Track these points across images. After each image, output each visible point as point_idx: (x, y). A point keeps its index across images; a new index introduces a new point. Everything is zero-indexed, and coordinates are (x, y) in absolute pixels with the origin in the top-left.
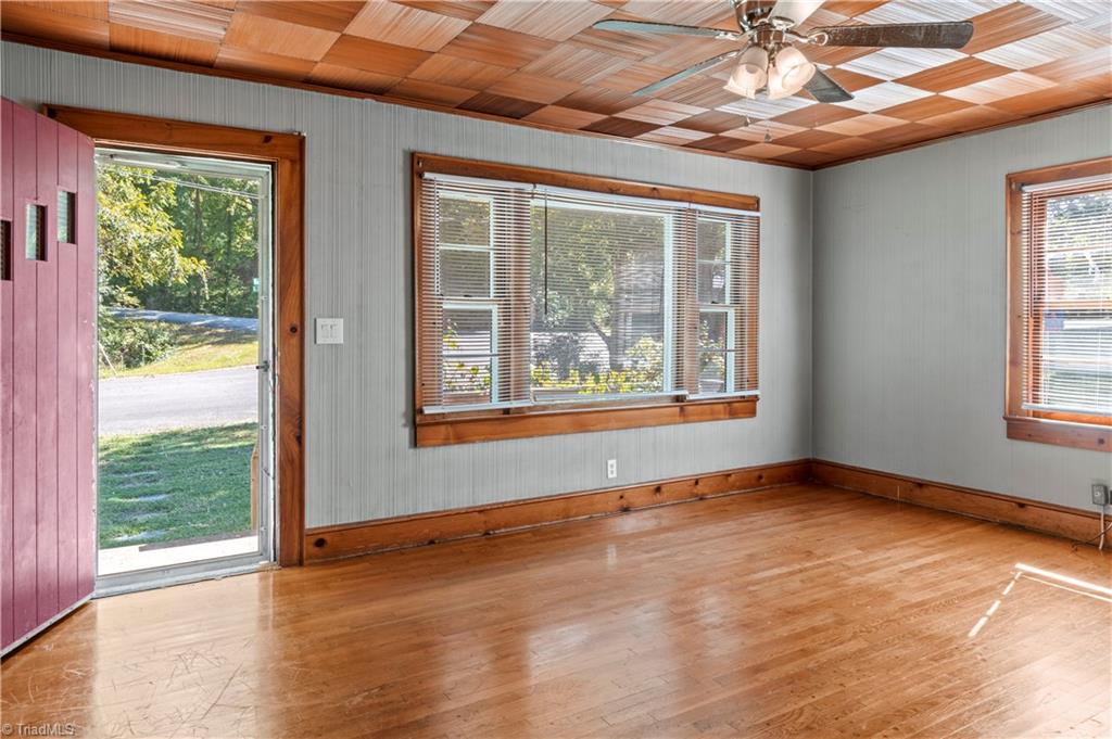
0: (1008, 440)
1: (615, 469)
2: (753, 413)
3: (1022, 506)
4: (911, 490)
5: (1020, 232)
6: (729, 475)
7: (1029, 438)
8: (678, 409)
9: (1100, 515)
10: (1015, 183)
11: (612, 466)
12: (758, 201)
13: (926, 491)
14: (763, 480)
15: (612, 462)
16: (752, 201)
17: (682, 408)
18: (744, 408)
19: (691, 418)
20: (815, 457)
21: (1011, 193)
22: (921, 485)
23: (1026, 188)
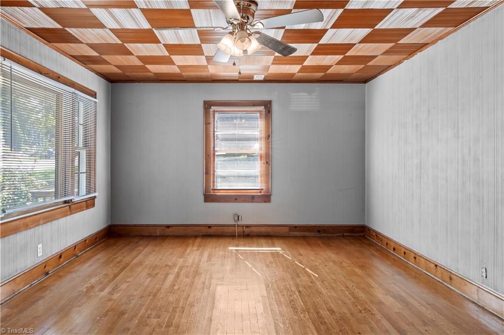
0: (204, 203)
1: (41, 250)
2: (93, 205)
3: (209, 227)
4: (164, 230)
5: (209, 123)
6: (86, 240)
7: (213, 201)
8: (68, 207)
9: (235, 225)
10: (208, 105)
11: (40, 248)
12: (96, 94)
13: (171, 229)
14: (97, 240)
15: (40, 246)
16: (94, 94)
17: (70, 206)
18: (90, 203)
19: (73, 211)
20: (113, 223)
21: (205, 108)
22: (168, 227)
23: (212, 107)
